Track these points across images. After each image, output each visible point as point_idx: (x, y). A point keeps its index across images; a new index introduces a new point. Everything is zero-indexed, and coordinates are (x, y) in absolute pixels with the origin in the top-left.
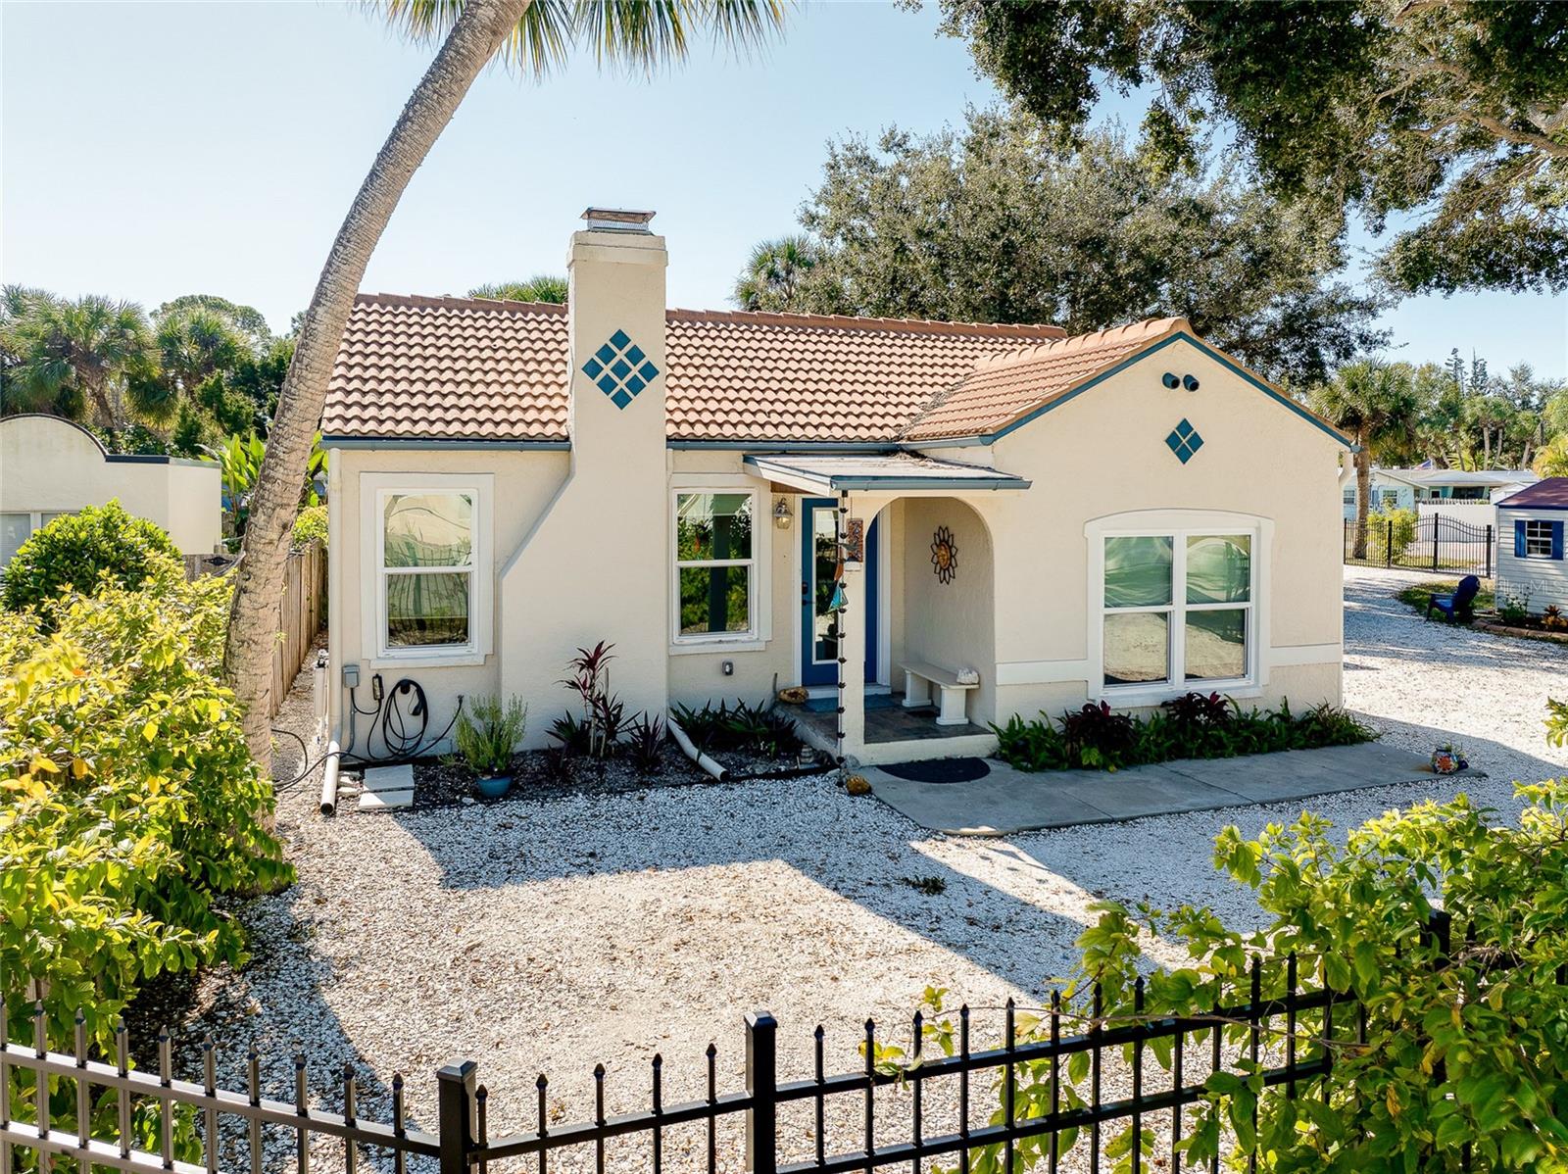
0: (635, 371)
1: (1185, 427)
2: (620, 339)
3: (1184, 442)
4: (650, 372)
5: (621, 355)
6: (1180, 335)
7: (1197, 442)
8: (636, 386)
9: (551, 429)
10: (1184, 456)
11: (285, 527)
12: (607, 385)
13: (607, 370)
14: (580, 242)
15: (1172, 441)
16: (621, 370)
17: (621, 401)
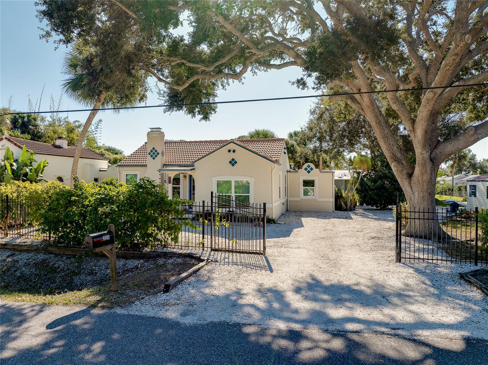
0: (156, 154)
1: (233, 159)
2: (154, 149)
3: (233, 162)
4: (158, 154)
5: (154, 151)
6: (232, 142)
7: (236, 162)
8: (156, 156)
9: (144, 164)
10: (233, 165)
11: (74, 175)
12: (152, 156)
13: (152, 154)
14: (148, 134)
15: (230, 162)
16: (154, 154)
17: (154, 158)
